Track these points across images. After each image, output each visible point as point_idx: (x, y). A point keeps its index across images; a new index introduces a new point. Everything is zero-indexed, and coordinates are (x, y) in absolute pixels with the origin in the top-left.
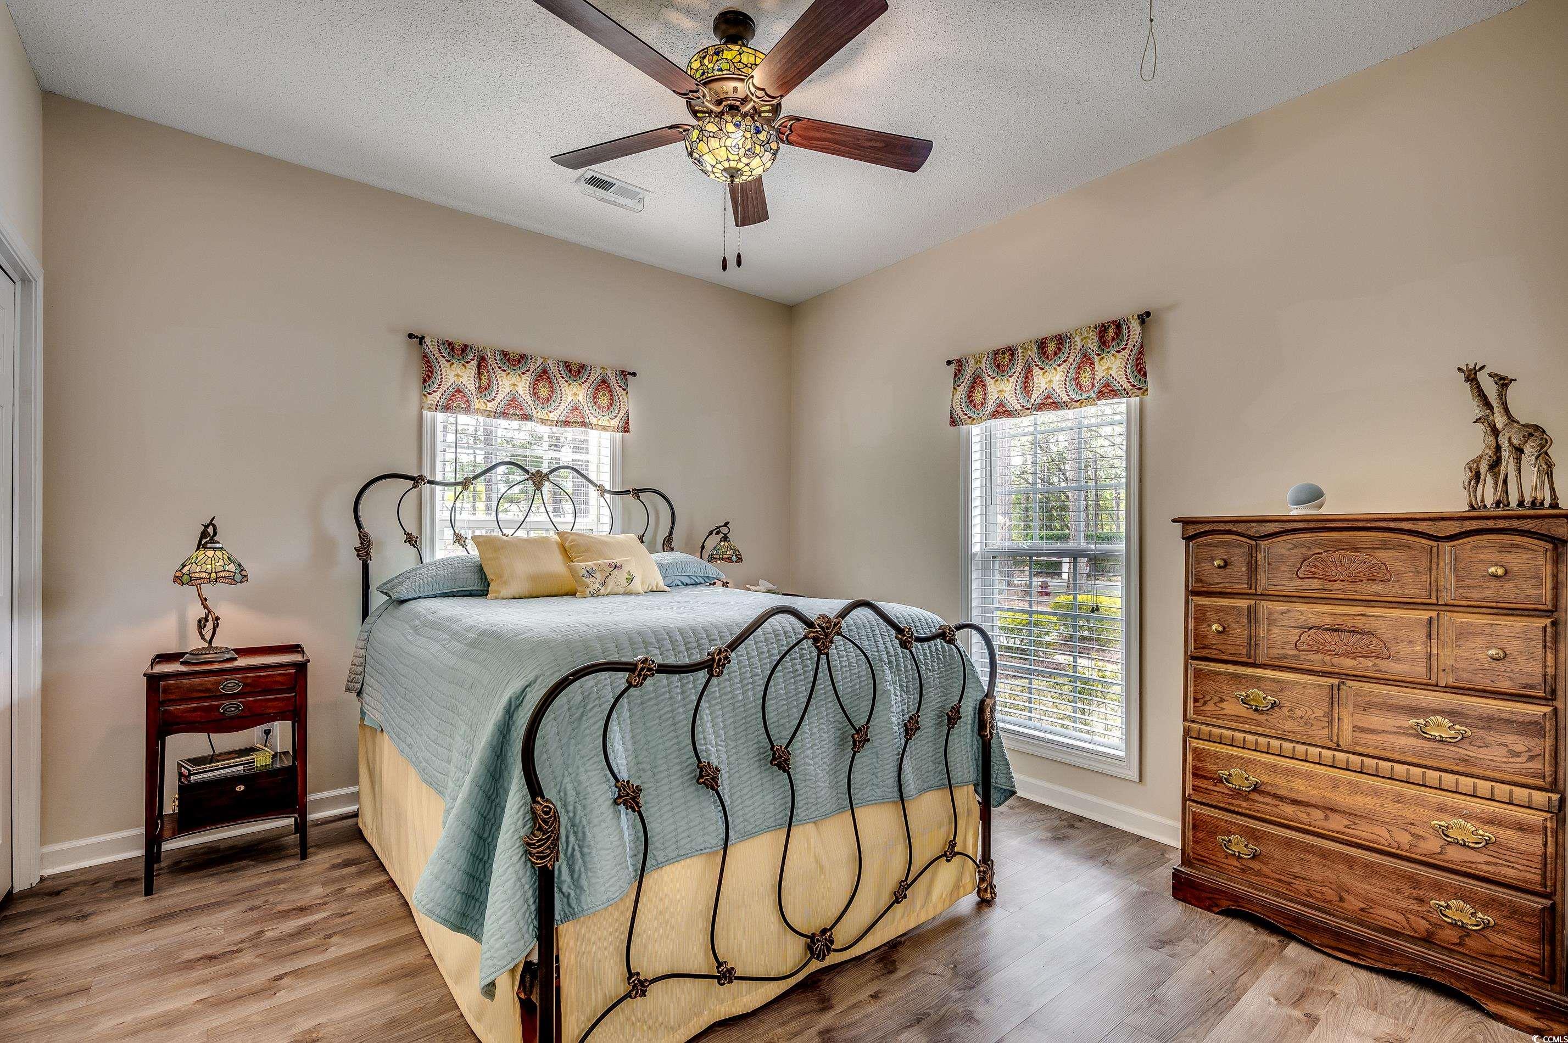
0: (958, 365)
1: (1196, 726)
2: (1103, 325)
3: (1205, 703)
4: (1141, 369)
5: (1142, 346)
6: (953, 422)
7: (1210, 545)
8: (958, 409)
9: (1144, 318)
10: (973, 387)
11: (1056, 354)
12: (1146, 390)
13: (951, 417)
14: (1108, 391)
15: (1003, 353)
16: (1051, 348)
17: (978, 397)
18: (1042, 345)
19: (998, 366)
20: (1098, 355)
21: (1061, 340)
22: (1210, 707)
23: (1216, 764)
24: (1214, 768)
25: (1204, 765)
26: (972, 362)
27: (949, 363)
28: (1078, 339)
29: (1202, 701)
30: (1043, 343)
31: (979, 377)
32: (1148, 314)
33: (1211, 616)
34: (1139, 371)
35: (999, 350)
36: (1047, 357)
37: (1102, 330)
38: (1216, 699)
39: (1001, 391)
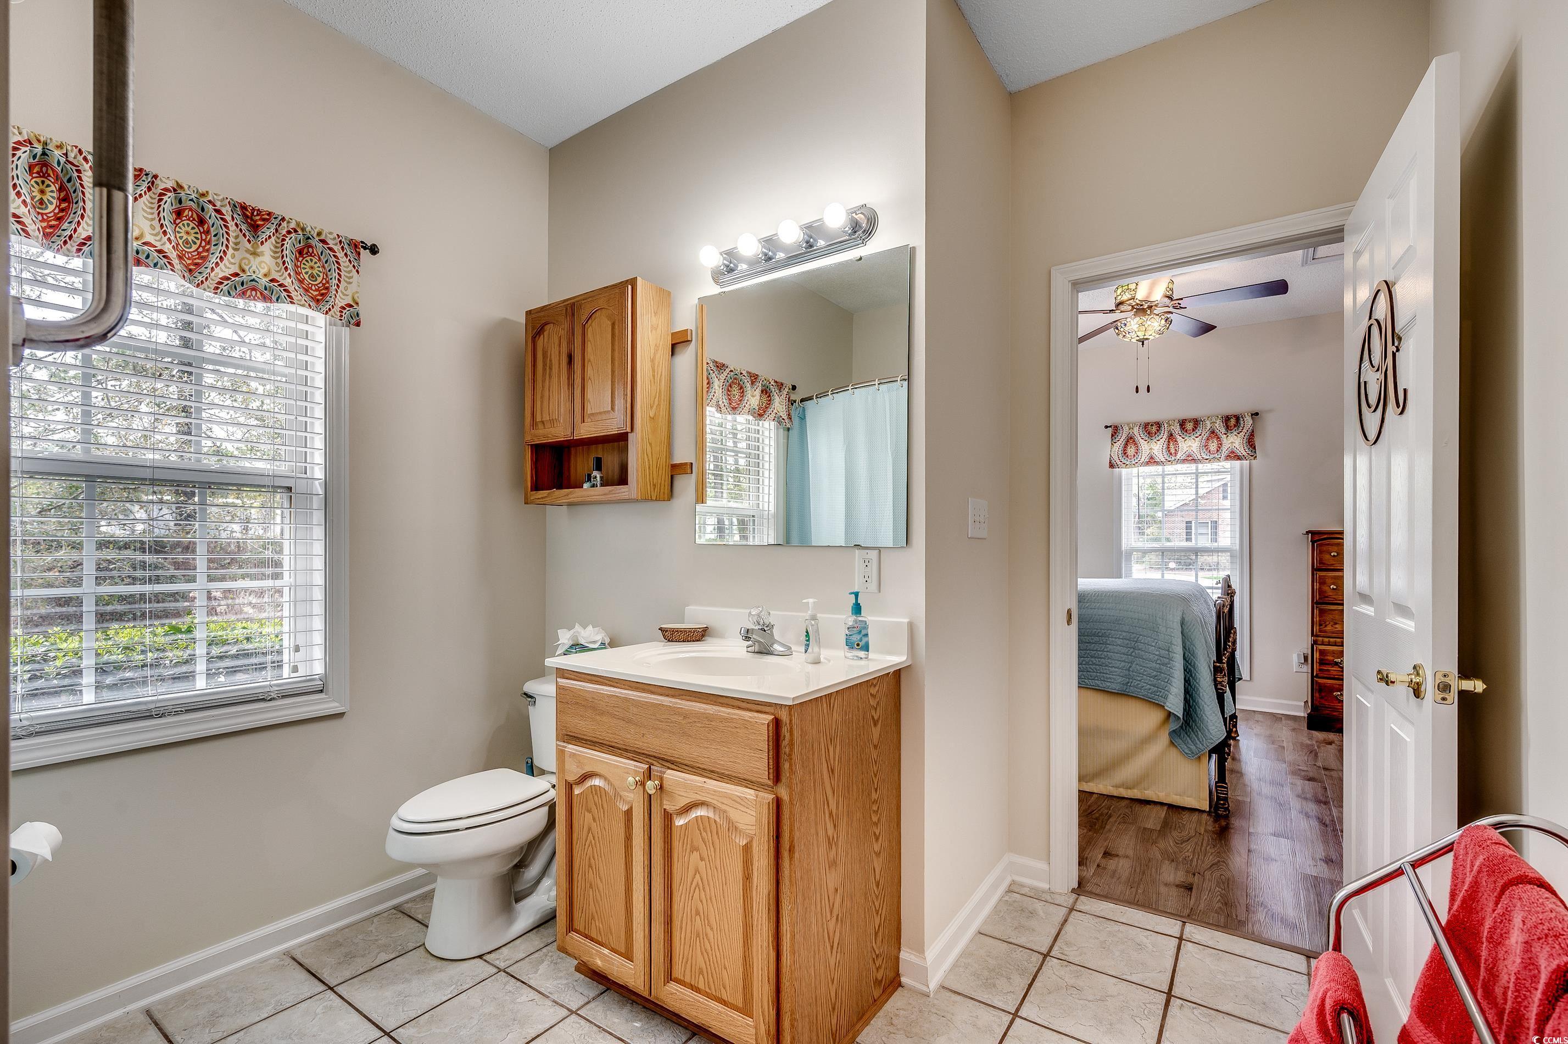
0: (1115, 430)
1: (1320, 639)
2: (1227, 416)
3: (1326, 626)
4: (1252, 444)
5: (1253, 432)
6: (1112, 466)
7: (1328, 544)
8: (1116, 458)
9: (1255, 415)
10: (1127, 444)
11: (1193, 430)
12: (1256, 457)
13: (1110, 463)
14: (1233, 456)
15: (1152, 425)
16: (1189, 426)
17: (1131, 451)
18: (1182, 424)
19: (1149, 433)
20: (1225, 434)
21: (1196, 422)
22: (1329, 628)
23: (1333, 656)
24: (1332, 658)
25: (1326, 658)
26: (1126, 428)
27: (1106, 427)
28: (1208, 422)
29: (1324, 625)
30: (1183, 422)
31: (1131, 438)
32: (1257, 414)
33: (1329, 581)
34: (1251, 446)
35: (1149, 423)
36: (1186, 431)
37: (1227, 419)
38: (1332, 623)
39: (1151, 449)
